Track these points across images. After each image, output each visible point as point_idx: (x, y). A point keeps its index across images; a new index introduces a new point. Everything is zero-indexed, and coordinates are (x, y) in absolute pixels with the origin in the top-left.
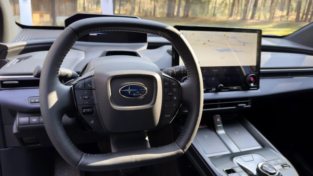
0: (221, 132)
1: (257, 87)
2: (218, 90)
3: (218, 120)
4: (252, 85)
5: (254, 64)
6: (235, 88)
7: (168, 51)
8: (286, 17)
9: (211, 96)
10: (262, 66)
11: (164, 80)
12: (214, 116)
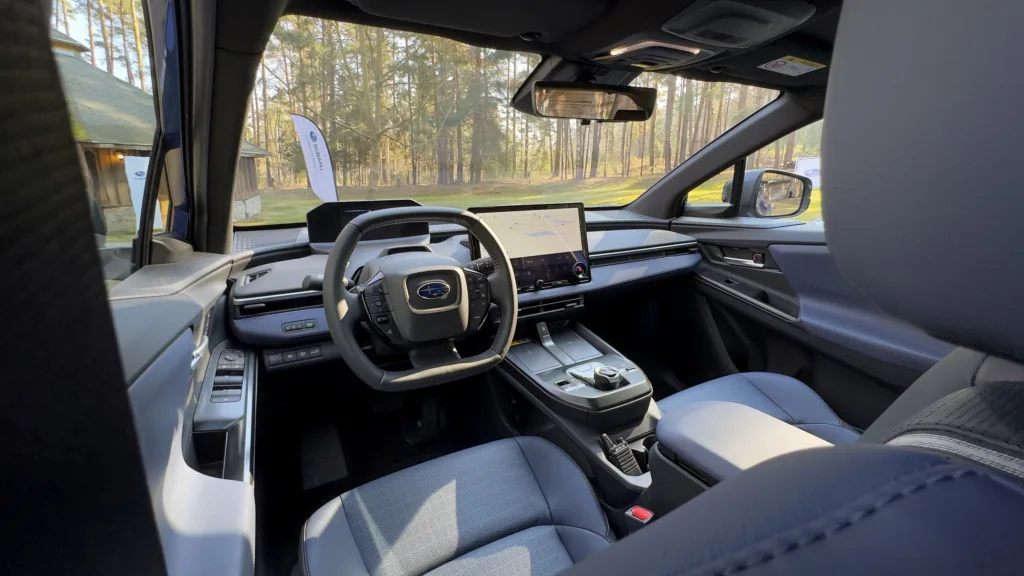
0: (549, 344)
1: (590, 279)
2: (537, 288)
3: (544, 329)
4: (581, 276)
5: (579, 248)
6: (559, 283)
7: (462, 243)
8: (650, 168)
9: (528, 296)
10: (590, 251)
11: (468, 275)
12: (538, 325)
